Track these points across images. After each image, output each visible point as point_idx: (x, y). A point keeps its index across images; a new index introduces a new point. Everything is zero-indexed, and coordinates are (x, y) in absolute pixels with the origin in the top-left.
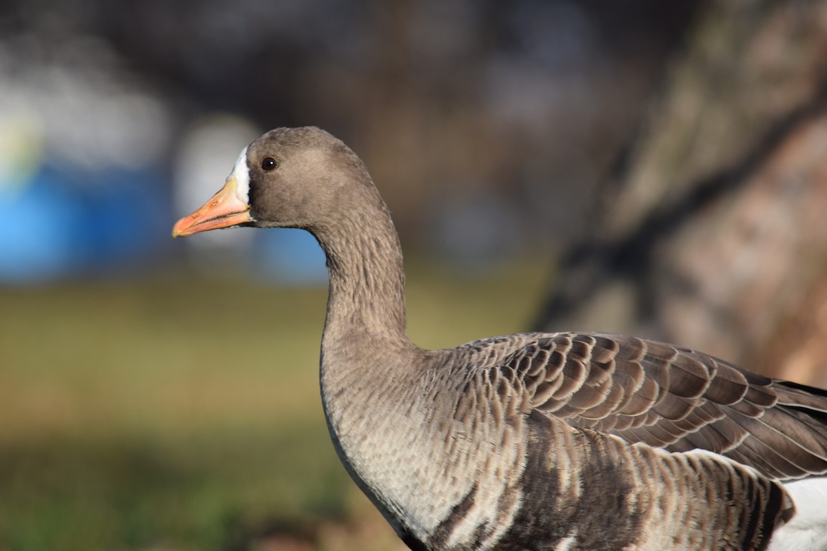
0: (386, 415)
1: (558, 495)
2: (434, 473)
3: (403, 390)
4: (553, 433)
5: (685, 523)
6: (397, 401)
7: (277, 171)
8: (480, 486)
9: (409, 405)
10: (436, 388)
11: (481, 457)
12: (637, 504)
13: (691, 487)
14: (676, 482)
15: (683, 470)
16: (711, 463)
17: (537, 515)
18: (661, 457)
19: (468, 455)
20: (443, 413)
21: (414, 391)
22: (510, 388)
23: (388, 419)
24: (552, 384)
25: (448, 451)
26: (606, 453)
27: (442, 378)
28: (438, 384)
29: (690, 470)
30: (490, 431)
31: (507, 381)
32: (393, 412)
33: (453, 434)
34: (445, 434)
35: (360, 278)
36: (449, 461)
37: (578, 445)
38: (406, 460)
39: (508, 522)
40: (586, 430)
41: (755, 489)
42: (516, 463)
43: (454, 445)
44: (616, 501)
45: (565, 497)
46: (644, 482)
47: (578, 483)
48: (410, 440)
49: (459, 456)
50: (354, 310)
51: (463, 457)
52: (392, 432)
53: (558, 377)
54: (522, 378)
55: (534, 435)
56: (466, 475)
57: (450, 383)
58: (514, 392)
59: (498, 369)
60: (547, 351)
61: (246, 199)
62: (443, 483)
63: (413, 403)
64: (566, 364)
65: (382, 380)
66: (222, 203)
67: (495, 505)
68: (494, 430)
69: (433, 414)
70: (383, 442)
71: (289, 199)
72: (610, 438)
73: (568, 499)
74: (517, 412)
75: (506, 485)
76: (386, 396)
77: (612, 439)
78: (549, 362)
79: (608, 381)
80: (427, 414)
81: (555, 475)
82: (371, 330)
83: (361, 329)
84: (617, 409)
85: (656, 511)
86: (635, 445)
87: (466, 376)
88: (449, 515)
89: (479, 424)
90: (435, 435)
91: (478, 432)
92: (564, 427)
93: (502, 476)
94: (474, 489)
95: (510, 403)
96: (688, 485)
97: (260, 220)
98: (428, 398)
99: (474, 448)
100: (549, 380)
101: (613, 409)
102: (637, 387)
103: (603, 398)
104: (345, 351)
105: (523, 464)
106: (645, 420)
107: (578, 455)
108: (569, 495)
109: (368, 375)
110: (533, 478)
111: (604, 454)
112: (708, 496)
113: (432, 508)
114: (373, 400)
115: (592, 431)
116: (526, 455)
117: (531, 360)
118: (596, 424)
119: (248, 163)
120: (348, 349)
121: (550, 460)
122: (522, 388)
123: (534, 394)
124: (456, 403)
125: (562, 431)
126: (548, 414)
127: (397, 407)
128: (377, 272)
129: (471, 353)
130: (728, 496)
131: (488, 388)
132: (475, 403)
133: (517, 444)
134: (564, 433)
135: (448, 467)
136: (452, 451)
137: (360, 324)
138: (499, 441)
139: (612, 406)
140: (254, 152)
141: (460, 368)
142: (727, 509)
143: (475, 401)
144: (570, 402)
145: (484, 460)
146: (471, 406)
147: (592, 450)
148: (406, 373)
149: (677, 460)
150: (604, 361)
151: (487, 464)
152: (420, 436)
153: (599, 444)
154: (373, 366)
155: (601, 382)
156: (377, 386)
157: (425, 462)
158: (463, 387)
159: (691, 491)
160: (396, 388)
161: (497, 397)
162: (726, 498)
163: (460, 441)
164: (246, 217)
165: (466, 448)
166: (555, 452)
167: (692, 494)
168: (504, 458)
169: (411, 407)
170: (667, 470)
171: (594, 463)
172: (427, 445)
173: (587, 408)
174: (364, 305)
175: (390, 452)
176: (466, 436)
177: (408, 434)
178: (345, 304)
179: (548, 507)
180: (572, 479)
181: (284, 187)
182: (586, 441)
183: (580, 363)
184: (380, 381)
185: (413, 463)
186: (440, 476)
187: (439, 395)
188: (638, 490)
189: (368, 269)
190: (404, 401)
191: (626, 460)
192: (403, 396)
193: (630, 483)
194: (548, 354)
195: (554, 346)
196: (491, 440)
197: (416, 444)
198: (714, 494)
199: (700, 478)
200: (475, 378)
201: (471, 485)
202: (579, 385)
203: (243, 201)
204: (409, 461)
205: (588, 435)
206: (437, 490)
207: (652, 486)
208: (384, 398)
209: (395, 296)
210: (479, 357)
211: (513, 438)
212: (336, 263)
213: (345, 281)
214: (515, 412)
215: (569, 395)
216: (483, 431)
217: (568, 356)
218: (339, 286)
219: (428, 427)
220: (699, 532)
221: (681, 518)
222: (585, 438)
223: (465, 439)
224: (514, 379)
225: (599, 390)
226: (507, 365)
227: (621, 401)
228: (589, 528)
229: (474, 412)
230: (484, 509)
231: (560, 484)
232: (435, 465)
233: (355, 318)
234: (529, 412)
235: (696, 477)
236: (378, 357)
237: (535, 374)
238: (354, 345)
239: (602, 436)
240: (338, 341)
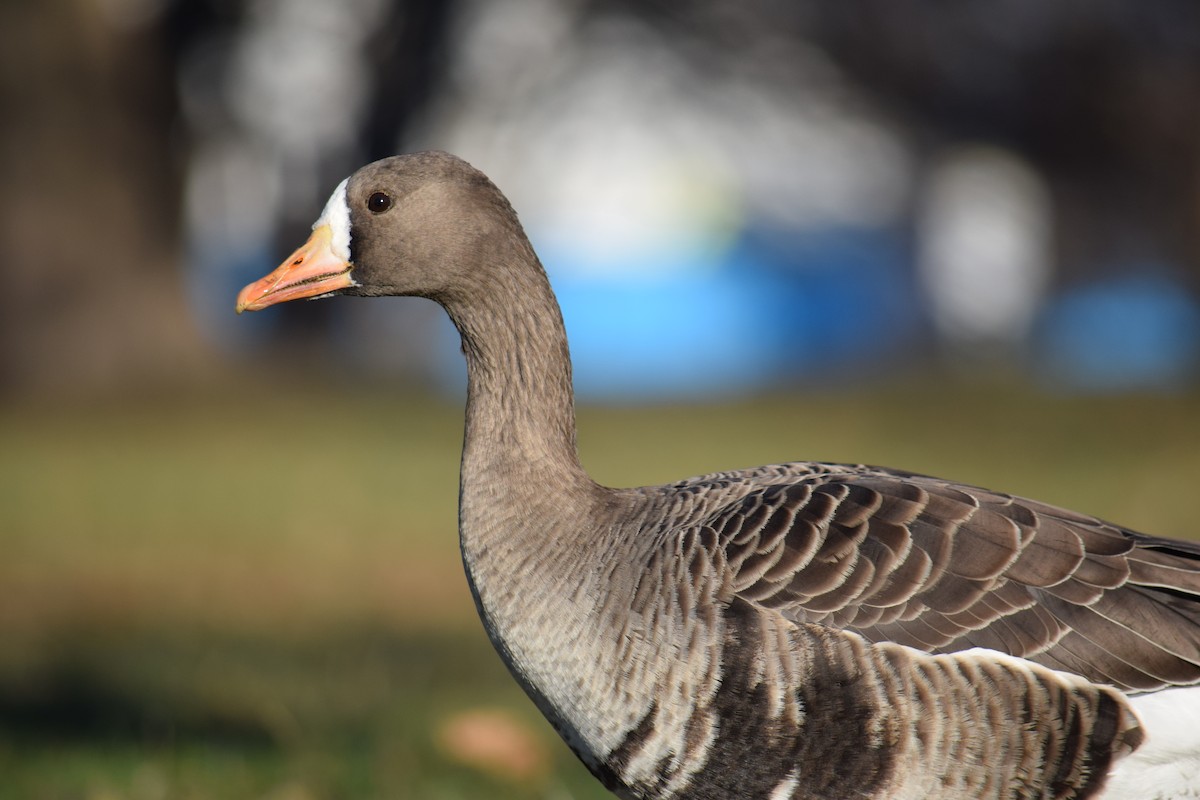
0: (542, 597)
2: (601, 686)
3: (570, 560)
4: (761, 631)
5: (957, 756)
6: (560, 577)
7: (391, 212)
8: (660, 706)
9: (576, 584)
10: (616, 558)
11: (661, 666)
12: (883, 733)
13: (963, 707)
14: (940, 699)
15: (951, 681)
16: (997, 668)
18: (917, 662)
19: (645, 663)
20: (620, 600)
21: (586, 561)
22: (707, 566)
23: (545, 602)
24: (765, 557)
25: (621, 656)
26: (837, 659)
27: (626, 541)
28: (619, 551)
29: (962, 680)
30: (675, 627)
31: (705, 551)
32: (554, 593)
33: (628, 632)
34: (619, 632)
35: (512, 371)
36: (622, 670)
37: (796, 649)
38: (565, 664)
39: (700, 757)
40: (808, 624)
41: (1071, 705)
42: (707, 676)
43: (628, 649)
45: (776, 725)
46: (892, 701)
47: (796, 705)
48: (573, 637)
49: (634, 664)
50: (504, 421)
51: (639, 665)
52: (549, 623)
53: (776, 547)
54: (725, 546)
55: (733, 634)
56: (642, 691)
57: (635, 549)
58: (713, 569)
59: (697, 531)
60: (769, 507)
61: (346, 254)
62: (614, 701)
63: (582, 582)
64: (792, 527)
66: (309, 260)
67: (682, 731)
68: (680, 626)
69: (607, 600)
71: (410, 253)
72: (844, 636)
73: (782, 726)
74: (714, 599)
75: (695, 707)
76: (546, 566)
77: (847, 638)
78: (768, 524)
79: (850, 554)
80: (598, 600)
81: (760, 695)
82: (529, 455)
83: (516, 453)
84: (860, 597)
85: (912, 742)
86: (880, 646)
87: (655, 540)
88: (621, 741)
89: (662, 617)
90: (606, 631)
91: (661, 631)
92: (777, 623)
93: (690, 691)
94: (654, 709)
95: (705, 587)
96: (958, 704)
97: (366, 284)
98: (602, 574)
99: (653, 653)
100: (762, 552)
101: (854, 596)
102: (896, 562)
103: (840, 580)
104: (493, 489)
105: (717, 676)
106: (902, 611)
107: (795, 665)
108: (783, 722)
111: (834, 662)
112: (991, 718)
113: (600, 732)
114: (526, 570)
115: (818, 628)
116: (722, 663)
117: (742, 521)
118: (823, 617)
119: (348, 201)
120: (496, 485)
121: (756, 671)
122: (724, 563)
123: (737, 572)
124: (637, 585)
125: (774, 627)
126: (752, 602)
127: (559, 586)
128: (535, 361)
129: (674, 502)
130: (1023, 716)
131: (678, 563)
132: (659, 587)
133: (709, 647)
134: (777, 630)
135: (621, 676)
136: (625, 658)
137: (513, 445)
138: (685, 643)
139: (852, 593)
140: (359, 185)
141: (652, 526)
142: (1023, 736)
143: (660, 582)
144: (788, 586)
145: (665, 670)
146: (653, 589)
147: (817, 656)
148: (579, 531)
149: (942, 667)
150: (851, 524)
151: (668, 676)
152: (586, 632)
153: (827, 647)
154: (531, 516)
155: (841, 556)
156: (534, 550)
157: (590, 667)
158: (648, 558)
159: (963, 712)
160: (561, 554)
161: (689, 577)
162: (1020, 719)
163: (637, 643)
165: (644, 653)
166: (763, 659)
167: (965, 716)
168: (691, 668)
169: (578, 588)
170: (925, 683)
171: (820, 675)
172: (595, 645)
173: (813, 595)
174: (518, 414)
176: (644, 636)
177: (571, 628)
178: (490, 411)
180: (786, 700)
181: (403, 235)
182: (808, 641)
183: (814, 527)
185: (575, 669)
186: (610, 690)
187: (618, 570)
188: (884, 713)
189: (525, 358)
190: (570, 578)
191: (865, 670)
192: (571, 569)
193: (870, 704)
194: (771, 510)
195: (784, 499)
196: (675, 641)
197: (581, 645)
198: (1001, 717)
199: (978, 692)
200: (665, 545)
201: (649, 704)
202: (805, 559)
203: (341, 257)
204: (571, 665)
205: (811, 633)
206: (605, 708)
207: (903, 707)
208: (541, 570)
209: (561, 399)
210: (681, 509)
211: (705, 639)
212: (477, 348)
214: (710, 600)
215: (788, 575)
216: (665, 628)
217: (798, 515)
218: (482, 383)
219: (598, 619)
222: (806, 637)
223: (643, 640)
224: (714, 549)
225: (834, 568)
226: (709, 526)
227: (867, 585)
229: (656, 599)
231: (770, 705)
232: (603, 676)
233: (506, 434)
234: (730, 600)
235: (971, 691)
236: (538, 501)
237: (744, 541)
238: (506, 479)
239: (831, 633)
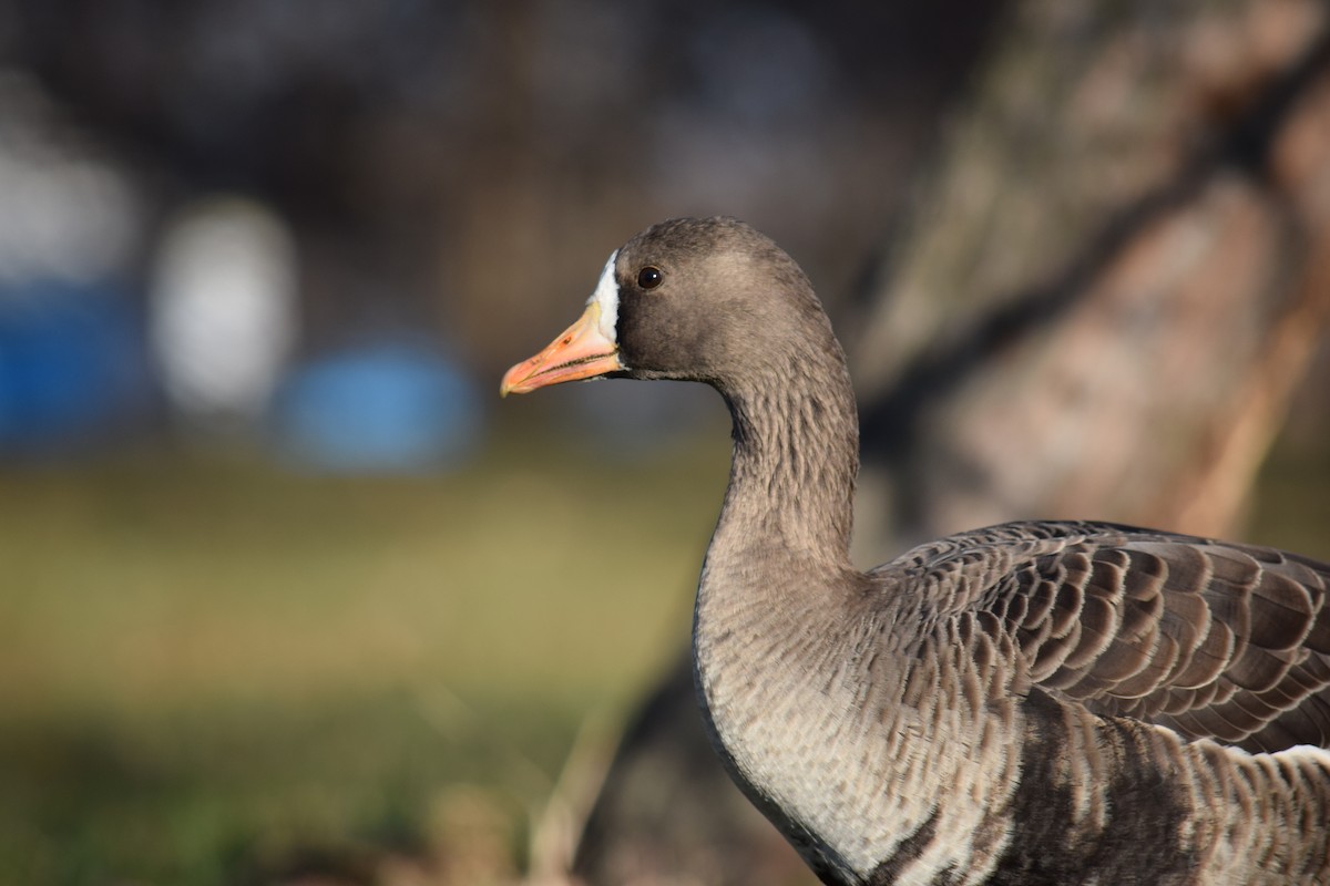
0: (790, 688)
1: (1071, 824)
2: (870, 788)
3: (821, 649)
4: (1065, 728)
5: (1263, 864)
6: (810, 667)
7: (661, 289)
8: (944, 812)
9: (829, 675)
10: (873, 648)
11: (947, 766)
12: (1193, 837)
13: (1279, 811)
14: (1257, 802)
15: (1271, 784)
16: (1315, 769)
17: (1035, 855)
18: (1238, 763)
19: (925, 763)
20: (885, 693)
21: (839, 651)
22: (994, 653)
23: (793, 694)
24: (1062, 642)
25: (893, 755)
26: (1150, 757)
27: (882, 630)
28: (876, 640)
29: (1282, 783)
30: (962, 723)
31: (988, 638)
32: (803, 685)
33: (901, 728)
34: (889, 728)
35: (781, 460)
36: (894, 772)
37: (1104, 746)
38: (822, 765)
39: (988, 867)
40: (1118, 719)
42: (1003, 777)
43: (902, 747)
44: (1161, 831)
45: (1081, 829)
46: (1209, 803)
47: (1103, 806)
48: (829, 734)
49: (911, 763)
50: (768, 509)
51: (918, 765)
52: (798, 718)
53: (1073, 629)
54: (1014, 633)
55: (1034, 732)
56: (922, 795)
57: (895, 638)
58: (1002, 658)
59: (973, 616)
60: (1052, 583)
61: (613, 335)
62: (885, 805)
63: (835, 673)
64: (1084, 605)
65: (791, 627)
66: (577, 340)
67: (969, 840)
68: (969, 722)
69: (868, 693)
70: (784, 732)
71: (677, 335)
72: (1157, 732)
73: (1085, 831)
74: (1006, 692)
75: (987, 810)
76: (794, 656)
77: (1160, 734)
78: (1057, 604)
79: (1152, 632)
80: (857, 693)
81: (1067, 794)
82: (793, 543)
83: (777, 540)
84: (1169, 679)
85: (1222, 847)
86: (1196, 744)
87: (920, 627)
88: (893, 852)
89: (944, 712)
90: (872, 728)
91: (943, 726)
92: (1084, 718)
93: (981, 796)
94: (935, 817)
95: (995, 678)
96: (1275, 808)
97: (635, 367)
98: (860, 664)
99: (935, 752)
100: (1058, 635)
101: (1162, 678)
102: (1200, 639)
103: (1146, 661)
104: (746, 572)
105: (1015, 778)
106: (1214, 694)
107: (1103, 763)
108: (1087, 826)
109: (773, 615)
110: (1030, 798)
111: (1146, 760)
112: (1303, 825)
113: (866, 842)
114: (772, 659)
115: (1128, 722)
116: (1021, 763)
117: (1027, 600)
118: (1135, 706)
119: (617, 276)
120: (751, 568)
121: (1059, 771)
122: (1015, 651)
123: (1034, 660)
124: (906, 677)
125: (1079, 723)
126: (1057, 694)
127: (809, 677)
128: (810, 451)
129: (928, 584)
131: (957, 652)
132: (937, 678)
133: (1005, 746)
134: (1082, 727)
135: (893, 781)
136: (899, 757)
137: (776, 533)
138: (977, 740)
139: (1160, 674)
140: (627, 259)
141: (910, 613)
143: (937, 673)
144: (1092, 672)
145: (952, 771)
146: (930, 682)
147: (1128, 754)
148: (831, 620)
149: (1263, 768)
150: (1145, 597)
151: (956, 777)
152: (846, 728)
153: (1139, 743)
154: (783, 601)
155: (1142, 634)
156: (783, 637)
157: (854, 768)
158: (916, 648)
159: (1279, 816)
160: (811, 644)
161: (974, 668)
163: (913, 740)
164: (613, 363)
165: (923, 752)
166: (1067, 758)
167: (1280, 821)
168: (985, 768)
169: (831, 680)
170: (1245, 785)
171: (1129, 774)
172: (858, 743)
173: (1120, 680)
174: (785, 503)
175: (796, 750)
176: (922, 733)
177: (826, 724)
178: (754, 497)
179: (1053, 842)
180: (1093, 800)
181: (670, 315)
182: (1118, 739)
183: (1108, 603)
184: (789, 629)
185: (835, 771)
186: (880, 794)
187: (878, 661)
188: (1197, 815)
189: (797, 447)
190: (821, 668)
191: (1181, 768)
192: (821, 660)
193: (1186, 805)
194: (1055, 588)
195: (1064, 571)
196: (964, 739)
197: (840, 742)
198: (1313, 821)
199: (1296, 796)
200: (935, 633)
201: (930, 810)
202: (1107, 640)
203: (609, 338)
204: (829, 767)
205: (1121, 729)
206: (873, 814)
207: (1219, 809)
208: (790, 659)
209: (838, 494)
210: (940, 591)
211: (1000, 736)
212: (744, 432)
213: (757, 461)
214: (1003, 693)
215: (1090, 659)
216: (950, 723)
217: (1087, 591)
218: (747, 467)
219: (860, 714)
220: (1281, 877)
221: (1259, 858)
222: (1115, 734)
223: (920, 737)
224: (1000, 636)
225: (1139, 650)
226: (989, 610)
227: (1174, 665)
228: (1117, 874)
229: (935, 692)
230: (951, 846)
231: (1074, 808)
232: (871, 778)
233: (769, 522)
234: (1026, 692)
235: (1290, 794)
236: (794, 588)
237: (1035, 625)
238: (762, 563)
239: (1143, 728)
240: (738, 554)
